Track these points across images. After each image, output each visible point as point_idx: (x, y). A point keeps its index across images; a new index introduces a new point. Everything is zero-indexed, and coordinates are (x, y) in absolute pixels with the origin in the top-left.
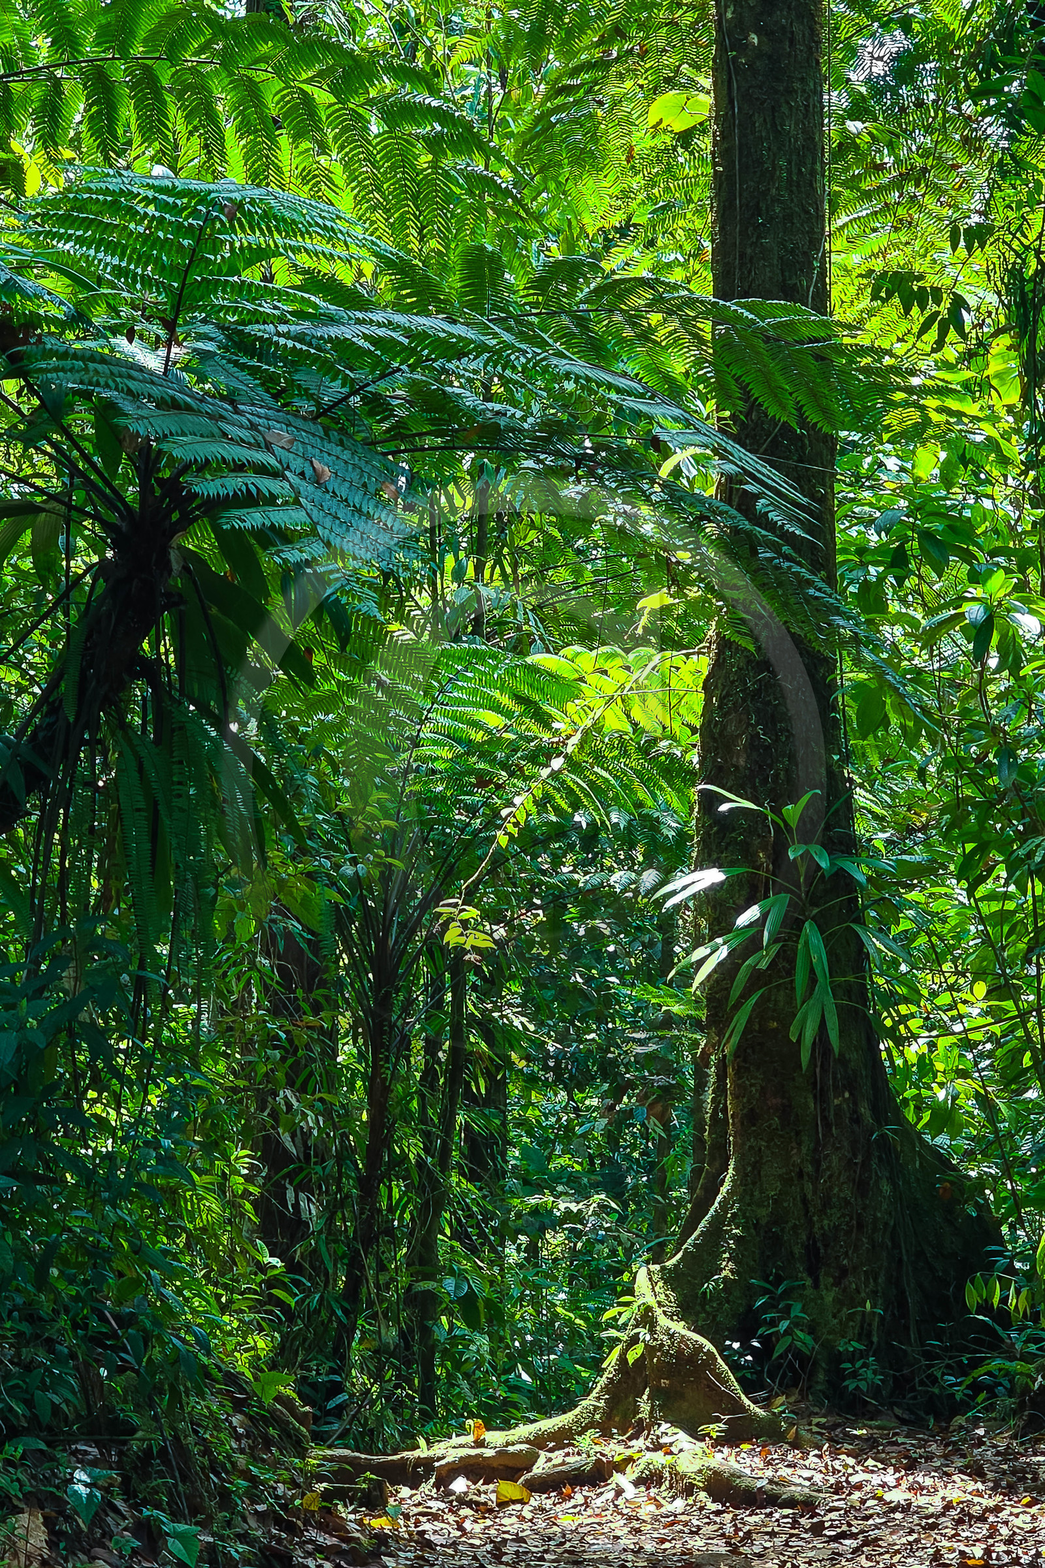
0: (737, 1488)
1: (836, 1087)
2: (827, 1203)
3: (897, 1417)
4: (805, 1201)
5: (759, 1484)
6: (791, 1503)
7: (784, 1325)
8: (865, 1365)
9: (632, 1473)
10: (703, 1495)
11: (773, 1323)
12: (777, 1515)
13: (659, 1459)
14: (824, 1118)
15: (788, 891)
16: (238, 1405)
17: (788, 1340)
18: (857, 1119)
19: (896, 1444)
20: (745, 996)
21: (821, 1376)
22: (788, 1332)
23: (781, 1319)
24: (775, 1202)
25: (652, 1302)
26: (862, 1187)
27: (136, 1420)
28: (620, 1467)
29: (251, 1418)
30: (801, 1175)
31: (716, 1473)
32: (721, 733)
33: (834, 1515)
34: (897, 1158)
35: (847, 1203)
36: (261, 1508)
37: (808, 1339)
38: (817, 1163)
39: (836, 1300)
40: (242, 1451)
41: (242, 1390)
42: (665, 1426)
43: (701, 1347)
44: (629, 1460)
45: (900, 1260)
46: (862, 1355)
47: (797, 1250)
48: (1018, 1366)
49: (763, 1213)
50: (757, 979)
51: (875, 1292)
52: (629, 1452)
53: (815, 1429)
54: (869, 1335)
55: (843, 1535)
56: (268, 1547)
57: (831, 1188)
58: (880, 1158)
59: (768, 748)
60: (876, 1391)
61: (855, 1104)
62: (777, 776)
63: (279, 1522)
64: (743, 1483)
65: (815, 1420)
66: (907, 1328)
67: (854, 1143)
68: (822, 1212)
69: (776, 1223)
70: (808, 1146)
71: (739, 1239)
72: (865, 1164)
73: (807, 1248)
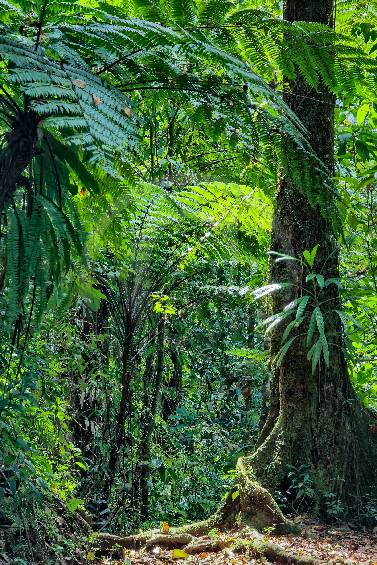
0: (279, 556)
1: (327, 381)
2: (322, 432)
3: (350, 526)
4: (312, 431)
5: (289, 554)
7: (301, 485)
8: (336, 503)
9: (233, 547)
10: (264, 558)
11: (296, 483)
13: (245, 542)
14: (322, 395)
15: (309, 295)
16: (60, 513)
17: (302, 491)
19: (349, 538)
20: (287, 340)
21: (317, 508)
22: (302, 488)
23: (300, 482)
24: (299, 431)
25: (243, 472)
26: (337, 425)
27: (13, 518)
28: (227, 545)
29: (65, 519)
30: (310, 419)
31: (270, 549)
34: (353, 413)
35: (331, 432)
36: (68, 558)
37: (312, 491)
38: (318, 414)
39: (325, 475)
40: (61, 533)
41: (62, 506)
42: (247, 527)
43: (265, 493)
44: (232, 542)
45: (353, 458)
46: (335, 499)
47: (308, 452)
49: (293, 435)
50: (294, 331)
51: (341, 472)
52: (231, 538)
53: (314, 531)
54: (338, 490)
57: (324, 425)
58: (346, 413)
59: (301, 231)
60: (341, 515)
61: (335, 388)
62: (305, 244)
64: (282, 554)
65: (314, 527)
66: (355, 487)
67: (334, 406)
68: (319, 436)
69: (299, 440)
70: (314, 406)
71: (283, 447)
72: (339, 415)
73: (312, 451)
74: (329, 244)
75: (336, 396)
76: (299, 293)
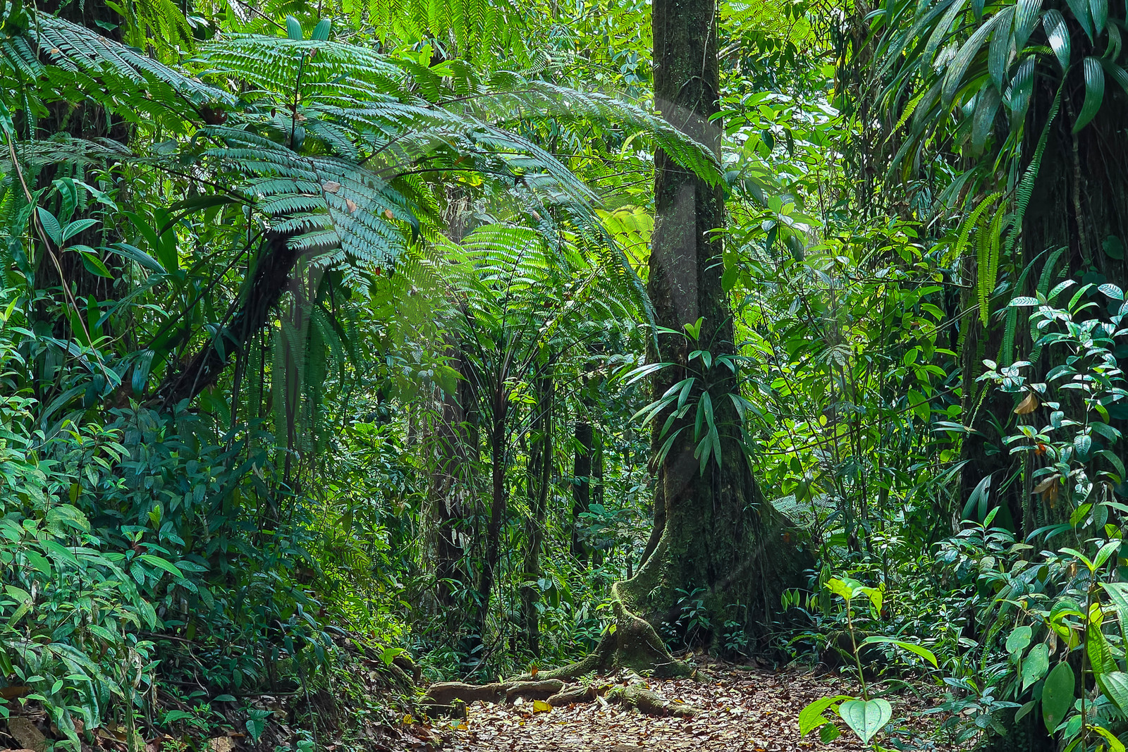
0: (654, 706)
1: (723, 482)
2: (718, 547)
3: (758, 663)
4: (706, 545)
5: (665, 704)
6: (680, 715)
7: (692, 613)
8: (738, 635)
9: (607, 695)
10: (636, 709)
11: (688, 612)
12: (671, 722)
13: (619, 688)
14: (717, 500)
15: (696, 376)
16: (373, 667)
17: (695, 621)
18: (735, 500)
19: (750, 679)
20: (670, 433)
21: (716, 641)
22: (695, 616)
23: (691, 610)
24: (690, 545)
25: (619, 601)
26: (738, 537)
28: (601, 693)
29: (380, 673)
30: (704, 530)
31: (643, 697)
32: (658, 288)
33: (701, 722)
34: (759, 520)
35: (730, 546)
36: (377, 724)
37: (706, 621)
38: (712, 525)
39: (724, 599)
40: (370, 692)
41: (376, 658)
42: (626, 670)
43: (645, 626)
44: (606, 688)
45: (761, 576)
46: (739, 629)
47: (703, 572)
48: (818, 636)
49: (683, 551)
50: (677, 423)
51: (745, 595)
52: (606, 684)
53: (709, 671)
54: (742, 618)
55: (702, 734)
56: (377, 746)
57: (720, 538)
58: (748, 521)
59: (684, 296)
60: (746, 650)
61: (734, 491)
62: (689, 311)
63: (388, 731)
64: (657, 704)
65: (709, 666)
66: (764, 613)
67: (733, 513)
68: (715, 551)
69: (690, 557)
70: (707, 515)
71: (670, 566)
72: (740, 525)
73: (708, 570)
74: (720, 311)
75: (735, 501)
76: (684, 375)
